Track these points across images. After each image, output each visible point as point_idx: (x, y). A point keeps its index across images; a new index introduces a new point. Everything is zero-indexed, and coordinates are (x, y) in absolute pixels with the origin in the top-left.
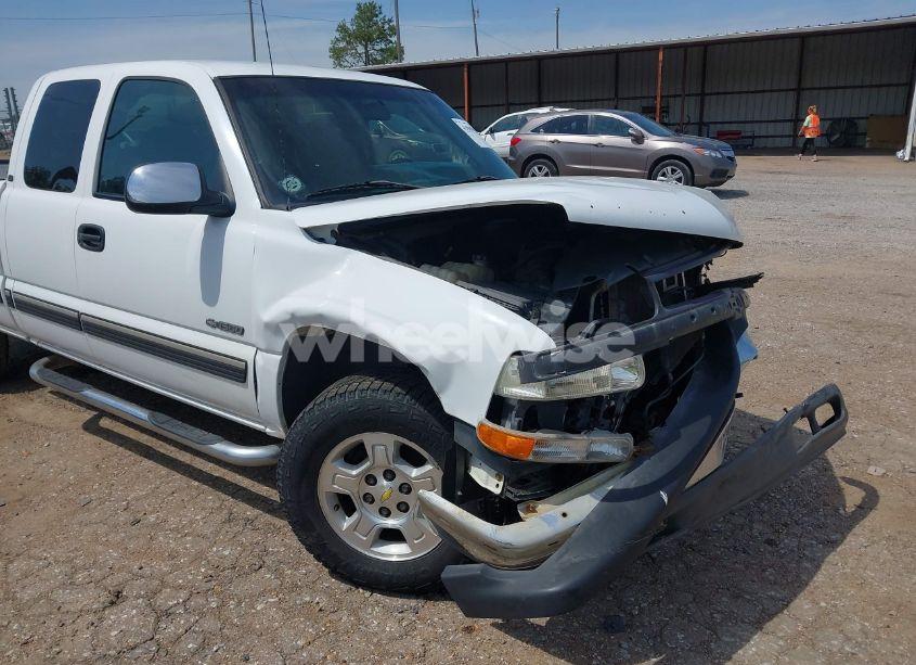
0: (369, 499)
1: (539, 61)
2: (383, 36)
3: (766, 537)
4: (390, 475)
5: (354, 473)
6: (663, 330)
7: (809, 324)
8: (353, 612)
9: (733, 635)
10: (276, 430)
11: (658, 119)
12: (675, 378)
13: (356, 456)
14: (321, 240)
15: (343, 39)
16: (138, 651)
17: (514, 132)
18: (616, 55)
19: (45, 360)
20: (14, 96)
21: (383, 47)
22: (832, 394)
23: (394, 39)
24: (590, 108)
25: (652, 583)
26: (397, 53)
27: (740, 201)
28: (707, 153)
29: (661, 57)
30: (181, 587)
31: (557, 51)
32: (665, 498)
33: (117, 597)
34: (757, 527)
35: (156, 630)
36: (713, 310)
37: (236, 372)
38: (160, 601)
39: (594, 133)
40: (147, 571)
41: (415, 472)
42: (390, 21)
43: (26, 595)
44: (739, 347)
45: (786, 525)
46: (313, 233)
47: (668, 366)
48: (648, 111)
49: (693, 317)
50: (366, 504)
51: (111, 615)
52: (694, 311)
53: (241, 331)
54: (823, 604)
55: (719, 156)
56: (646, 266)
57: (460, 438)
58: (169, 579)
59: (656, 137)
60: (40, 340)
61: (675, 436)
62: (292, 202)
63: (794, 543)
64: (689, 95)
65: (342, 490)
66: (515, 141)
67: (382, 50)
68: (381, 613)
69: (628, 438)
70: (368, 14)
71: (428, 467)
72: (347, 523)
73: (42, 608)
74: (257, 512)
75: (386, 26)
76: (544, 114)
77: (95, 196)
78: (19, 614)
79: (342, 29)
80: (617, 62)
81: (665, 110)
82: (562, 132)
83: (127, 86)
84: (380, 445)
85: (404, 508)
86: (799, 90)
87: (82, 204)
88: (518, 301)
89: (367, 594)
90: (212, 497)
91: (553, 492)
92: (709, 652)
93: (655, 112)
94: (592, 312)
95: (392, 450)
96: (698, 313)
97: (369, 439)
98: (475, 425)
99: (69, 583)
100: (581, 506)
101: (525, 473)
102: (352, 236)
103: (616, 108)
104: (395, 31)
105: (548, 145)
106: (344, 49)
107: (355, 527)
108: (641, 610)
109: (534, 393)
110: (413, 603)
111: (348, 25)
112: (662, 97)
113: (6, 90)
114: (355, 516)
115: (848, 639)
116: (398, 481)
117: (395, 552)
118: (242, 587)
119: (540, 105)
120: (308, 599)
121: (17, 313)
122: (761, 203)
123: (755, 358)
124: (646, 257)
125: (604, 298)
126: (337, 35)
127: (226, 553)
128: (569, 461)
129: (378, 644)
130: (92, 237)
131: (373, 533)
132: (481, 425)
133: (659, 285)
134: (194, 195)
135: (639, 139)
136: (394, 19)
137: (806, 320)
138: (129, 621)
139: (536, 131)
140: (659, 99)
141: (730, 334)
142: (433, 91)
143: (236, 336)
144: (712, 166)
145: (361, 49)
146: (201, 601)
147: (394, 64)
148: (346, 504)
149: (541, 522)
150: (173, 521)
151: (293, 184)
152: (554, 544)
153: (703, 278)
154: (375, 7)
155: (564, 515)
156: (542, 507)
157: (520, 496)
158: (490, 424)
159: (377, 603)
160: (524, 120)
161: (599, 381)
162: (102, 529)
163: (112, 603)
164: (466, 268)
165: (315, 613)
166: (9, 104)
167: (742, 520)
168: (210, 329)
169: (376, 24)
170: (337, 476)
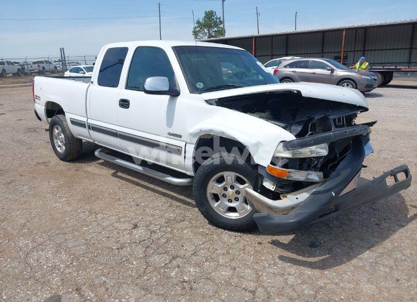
0: (224, 196)
1: (287, 36)
2: (216, 25)
3: (375, 223)
4: (232, 187)
5: (220, 186)
6: (335, 136)
7: (405, 150)
8: (218, 235)
9: (359, 251)
10: (190, 173)
11: (342, 62)
12: (340, 157)
13: (221, 180)
14: (211, 104)
15: (198, 27)
16: (146, 241)
17: (275, 67)
18: (324, 33)
19: (100, 149)
20: (64, 51)
21: (216, 30)
22: (405, 168)
23: (221, 26)
24: (310, 57)
25: (329, 234)
26: (222, 32)
27: (379, 98)
28: (363, 77)
29: (344, 34)
30: (156, 225)
31: (296, 31)
32: (334, 195)
33: (135, 226)
34: (372, 219)
35: (151, 236)
36: (354, 130)
37: (178, 151)
38: (151, 228)
39: (312, 68)
40: (144, 219)
41: (242, 186)
42: (220, 18)
43: (105, 224)
44: (365, 148)
45: (384, 219)
46: (209, 102)
47: (337, 151)
48: (337, 58)
49: (346, 132)
50: (223, 198)
51: (135, 231)
52: (347, 130)
53: (180, 136)
54: (396, 244)
55: (369, 78)
56: (329, 114)
57: (260, 171)
58: (153, 222)
59: (340, 70)
60: (98, 142)
61: (338, 175)
62: (201, 91)
63: (387, 225)
64: (357, 51)
65: (216, 192)
66: (276, 71)
67: (215, 31)
68: (228, 237)
69: (321, 174)
70: (210, 15)
71: (246, 185)
72: (216, 204)
73: (111, 228)
74: (180, 204)
75: (218, 21)
76: (289, 59)
77: (125, 89)
78: (103, 229)
79: (198, 22)
80: (323, 37)
81: (346, 58)
82: (297, 67)
83: (139, 50)
84: (230, 176)
85: (237, 199)
86: (411, 49)
87: (121, 91)
88: (283, 125)
89: (223, 230)
90: (163, 199)
91: (293, 191)
92: (350, 255)
93: (341, 59)
94: (309, 130)
95: (233, 178)
96: (348, 131)
97: (226, 174)
98: (266, 166)
99: (118, 221)
100: (303, 196)
101: (283, 184)
102: (223, 103)
103: (322, 57)
104: (221, 22)
105: (291, 73)
106: (198, 31)
107: (219, 206)
108: (324, 242)
109: (287, 155)
110: (239, 234)
111: (201, 21)
112: (344, 52)
113: (61, 49)
114: (219, 202)
115: (404, 255)
116: (235, 189)
117: (233, 216)
118: (178, 226)
119: (287, 55)
120: (202, 231)
121: (91, 131)
122: (389, 100)
123: (373, 152)
124: (330, 110)
125: (314, 125)
126: (196, 25)
127: (171, 215)
128: (300, 180)
129: (227, 245)
130: (124, 104)
131: (226, 208)
132: (268, 166)
133: (334, 120)
134: (167, 89)
135: (332, 71)
136: (222, 17)
137: (404, 148)
138: (141, 233)
139: (285, 67)
140: (342, 53)
141: (362, 142)
142: (248, 51)
143: (179, 138)
144: (366, 83)
145: (206, 31)
146: (165, 229)
147: (222, 38)
148: (216, 198)
149: (289, 200)
150: (151, 206)
151: (200, 85)
152: (293, 208)
153: (353, 123)
154: (213, 12)
155: (297, 198)
156: (289, 196)
157: (281, 191)
158: (271, 166)
159: (227, 233)
160: (280, 62)
161: (311, 152)
162: (126, 207)
163: (135, 228)
164: (263, 114)
165: (204, 235)
166: (62, 54)
167: (366, 217)
168: (168, 136)
169: (213, 20)
170: (214, 187)
